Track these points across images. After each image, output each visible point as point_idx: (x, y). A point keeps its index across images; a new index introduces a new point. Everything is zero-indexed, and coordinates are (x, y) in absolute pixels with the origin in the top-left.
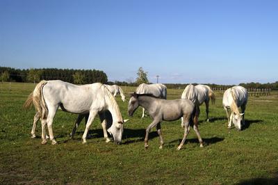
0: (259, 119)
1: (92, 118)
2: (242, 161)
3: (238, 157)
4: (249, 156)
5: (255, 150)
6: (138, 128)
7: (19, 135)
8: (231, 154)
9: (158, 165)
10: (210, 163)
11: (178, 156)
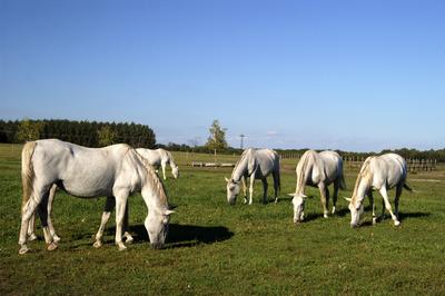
0: (422, 211)
1: (123, 206)
2: (399, 285)
3: (393, 276)
4: (411, 276)
5: (419, 265)
6: (213, 224)
7: (6, 235)
8: (380, 273)
9: (255, 289)
10: (345, 288)
11: (288, 275)
